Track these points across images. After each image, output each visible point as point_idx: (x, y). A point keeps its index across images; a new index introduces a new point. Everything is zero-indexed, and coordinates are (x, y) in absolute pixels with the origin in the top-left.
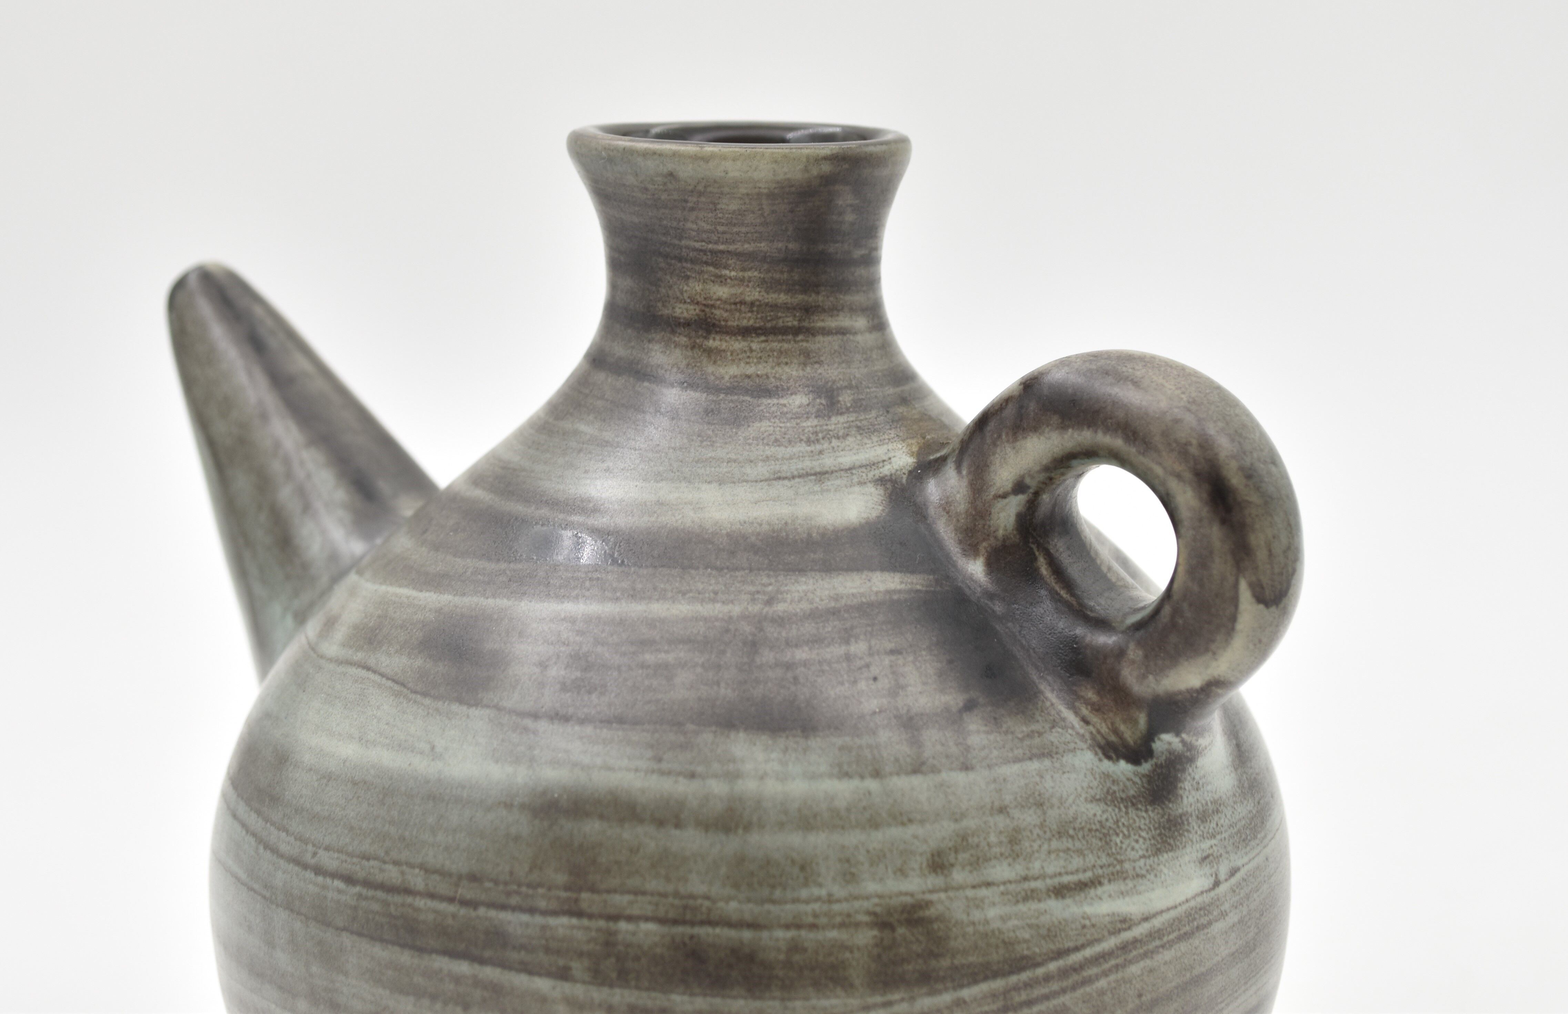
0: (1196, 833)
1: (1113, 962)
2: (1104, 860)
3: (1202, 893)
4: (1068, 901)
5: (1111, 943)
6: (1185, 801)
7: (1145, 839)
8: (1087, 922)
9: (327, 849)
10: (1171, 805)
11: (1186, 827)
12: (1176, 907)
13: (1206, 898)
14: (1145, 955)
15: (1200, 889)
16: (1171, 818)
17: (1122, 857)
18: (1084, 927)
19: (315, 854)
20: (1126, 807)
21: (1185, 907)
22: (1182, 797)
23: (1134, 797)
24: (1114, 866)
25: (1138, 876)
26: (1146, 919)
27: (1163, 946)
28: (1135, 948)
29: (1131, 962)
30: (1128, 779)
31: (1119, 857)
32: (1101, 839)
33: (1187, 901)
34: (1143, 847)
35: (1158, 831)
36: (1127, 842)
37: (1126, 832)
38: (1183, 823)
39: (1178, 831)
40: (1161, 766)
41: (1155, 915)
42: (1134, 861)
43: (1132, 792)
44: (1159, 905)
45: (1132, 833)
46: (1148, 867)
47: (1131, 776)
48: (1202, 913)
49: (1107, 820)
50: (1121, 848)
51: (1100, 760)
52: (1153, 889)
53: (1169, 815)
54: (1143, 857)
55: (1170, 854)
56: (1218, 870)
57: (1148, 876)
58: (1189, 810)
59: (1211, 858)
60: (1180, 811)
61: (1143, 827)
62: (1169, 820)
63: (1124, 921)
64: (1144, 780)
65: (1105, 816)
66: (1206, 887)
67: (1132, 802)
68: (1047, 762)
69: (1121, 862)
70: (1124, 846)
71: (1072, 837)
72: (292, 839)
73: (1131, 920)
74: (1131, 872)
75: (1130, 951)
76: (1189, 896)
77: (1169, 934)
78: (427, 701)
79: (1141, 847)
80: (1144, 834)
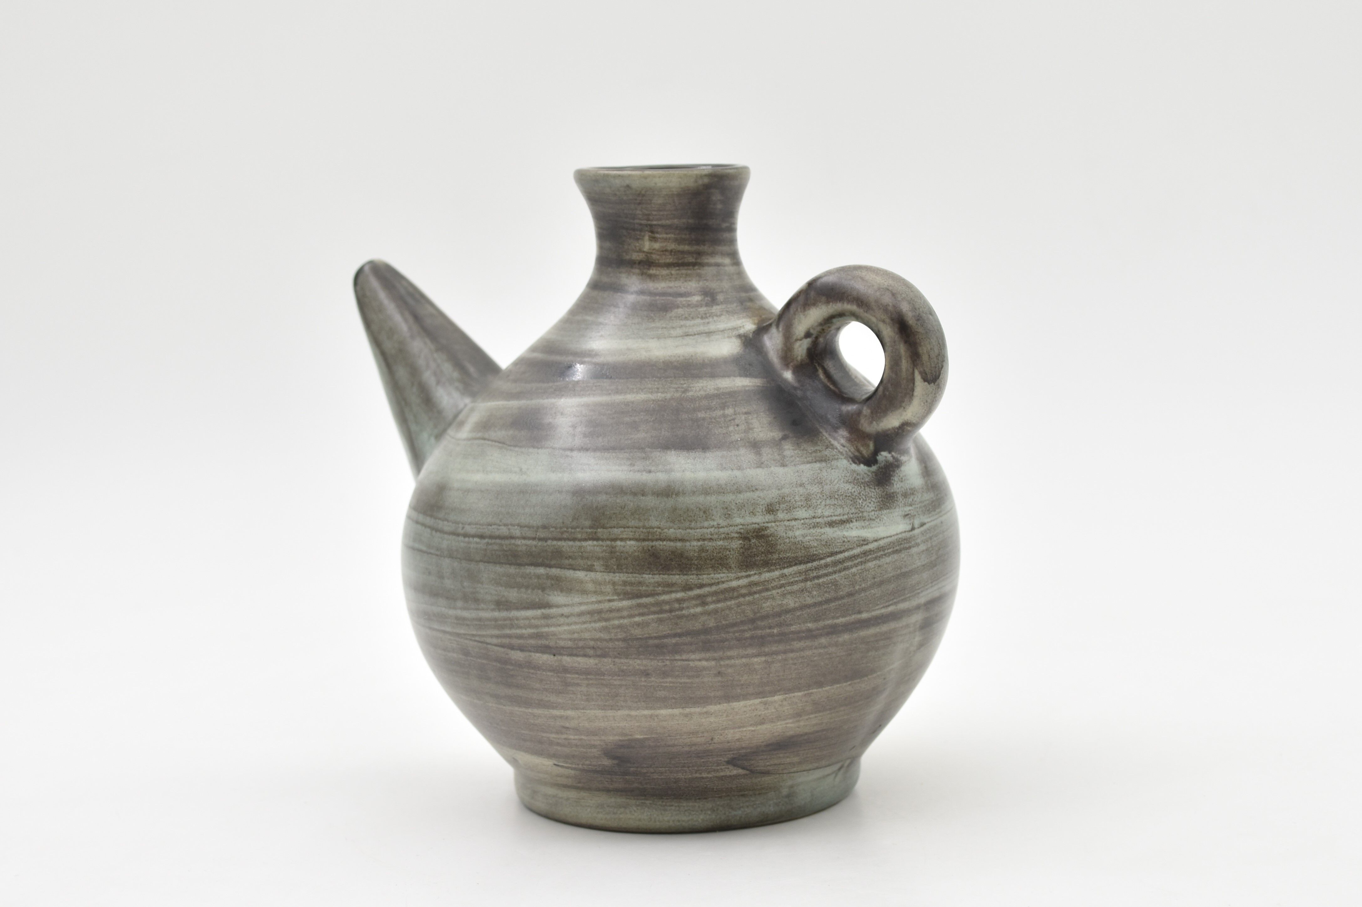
0: (901, 502)
1: (859, 560)
2: (853, 511)
3: (905, 532)
4: (835, 529)
5: (857, 551)
6: (895, 486)
7: (874, 502)
8: (845, 539)
9: (470, 524)
10: (887, 487)
11: (896, 499)
12: (891, 536)
13: (908, 535)
14: (876, 558)
15: (904, 530)
16: (888, 493)
17: (863, 510)
18: (844, 542)
19: (463, 528)
20: (864, 487)
21: (896, 537)
22: (893, 484)
23: (868, 482)
24: (859, 514)
25: (871, 519)
26: (876, 541)
27: (885, 555)
28: (871, 554)
29: (868, 561)
30: (865, 473)
31: (861, 510)
32: (851, 501)
33: (897, 534)
34: (873, 506)
35: (881, 499)
36: (865, 503)
37: (864, 498)
38: (894, 496)
39: (892, 500)
40: (882, 468)
41: (880, 539)
42: (869, 512)
43: (867, 480)
44: (882, 534)
45: (867, 499)
46: (876, 516)
47: (867, 472)
48: (905, 541)
49: (854, 492)
50: (862, 505)
51: (851, 464)
52: (879, 527)
53: (887, 492)
54: (873, 510)
55: (888, 511)
56: (913, 522)
57: (876, 520)
58: (897, 491)
59: (910, 516)
60: (892, 491)
61: (873, 496)
62: (886, 494)
63: (864, 540)
64: (874, 474)
65: (853, 490)
66: (908, 530)
67: (867, 484)
68: (824, 464)
69: (862, 512)
70: (863, 505)
71: (837, 499)
72: (450, 524)
73: (868, 540)
74: (867, 518)
75: (868, 556)
76: (898, 532)
77: (888, 549)
78: (517, 449)
79: (872, 507)
80: (873, 500)
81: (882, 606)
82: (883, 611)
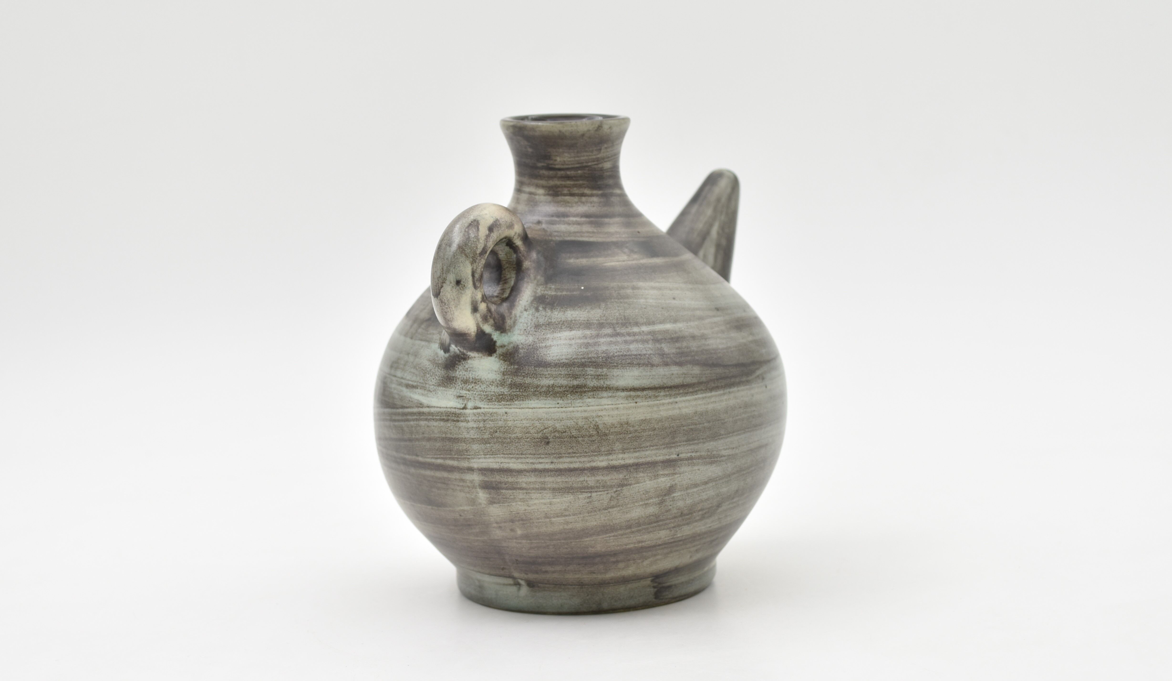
0: (459, 386)
1: (415, 417)
2: (421, 381)
3: (455, 408)
4: (408, 390)
5: (415, 410)
6: (458, 372)
7: (436, 379)
8: (410, 399)
10: (450, 372)
11: (454, 382)
12: (441, 408)
13: (458, 411)
14: (426, 420)
15: (455, 407)
16: (449, 376)
17: (427, 382)
18: (409, 401)
20: (436, 366)
21: (444, 410)
22: (456, 371)
23: (440, 364)
24: (423, 384)
25: (429, 391)
26: (428, 407)
27: (433, 419)
28: (423, 416)
29: (421, 420)
30: (441, 358)
31: (426, 382)
32: (423, 374)
33: (446, 408)
34: (435, 382)
35: (442, 379)
36: (430, 378)
37: (432, 375)
38: (453, 380)
39: (450, 382)
40: (451, 357)
41: (432, 407)
42: (430, 385)
43: (440, 362)
44: (434, 404)
45: (433, 375)
46: (434, 389)
47: (442, 356)
48: (454, 415)
49: (428, 368)
50: (428, 379)
51: (438, 348)
52: (433, 398)
53: (448, 375)
54: (433, 385)
55: (444, 388)
56: (467, 403)
57: (433, 392)
58: (458, 376)
59: (464, 398)
60: (454, 375)
61: (438, 375)
62: (447, 376)
63: (421, 404)
64: (445, 359)
65: (428, 367)
66: (459, 407)
67: (438, 365)
68: (427, 343)
69: (426, 384)
70: (429, 379)
71: (416, 369)
73: (423, 405)
74: (428, 389)
75: (421, 416)
76: (448, 406)
77: (436, 416)
79: (434, 381)
80: (437, 377)
81: (431, 456)
82: (433, 460)
